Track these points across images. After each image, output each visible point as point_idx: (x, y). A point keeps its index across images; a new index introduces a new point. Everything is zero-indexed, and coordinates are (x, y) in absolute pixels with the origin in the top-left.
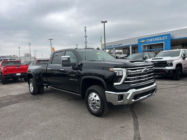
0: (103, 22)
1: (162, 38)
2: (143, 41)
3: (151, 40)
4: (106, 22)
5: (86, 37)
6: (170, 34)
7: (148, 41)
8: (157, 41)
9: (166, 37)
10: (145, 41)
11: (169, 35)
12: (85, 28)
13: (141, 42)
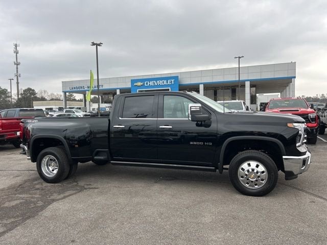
0: (93, 44)
1: (167, 82)
2: (139, 84)
3: (151, 83)
4: (99, 45)
5: (17, 64)
6: (178, 77)
7: (147, 83)
8: (160, 86)
9: (173, 80)
10: (142, 84)
11: (176, 78)
12: (16, 46)
13: (136, 84)
